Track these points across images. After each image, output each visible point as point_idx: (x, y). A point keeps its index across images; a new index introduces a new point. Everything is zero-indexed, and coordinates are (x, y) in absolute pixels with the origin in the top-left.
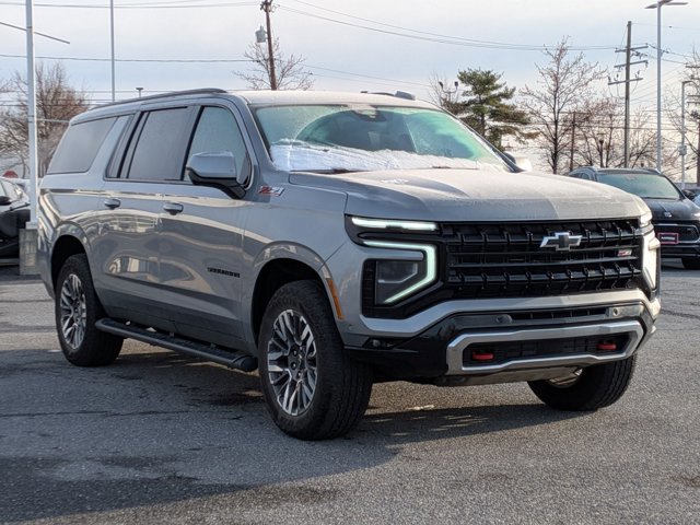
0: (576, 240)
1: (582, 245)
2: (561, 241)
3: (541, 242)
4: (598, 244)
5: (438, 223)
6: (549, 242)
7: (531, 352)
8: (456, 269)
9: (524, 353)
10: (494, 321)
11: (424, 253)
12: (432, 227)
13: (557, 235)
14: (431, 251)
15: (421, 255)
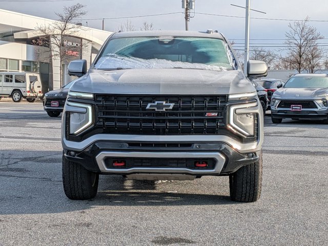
0: (169, 106)
1: (174, 109)
2: (159, 106)
3: (147, 106)
4: (190, 109)
5: (94, 94)
6: (151, 106)
7: (148, 164)
8: (103, 118)
9: (144, 164)
10: (119, 146)
11: (87, 109)
12: (91, 96)
13: (156, 102)
14: (90, 108)
15: (85, 110)
